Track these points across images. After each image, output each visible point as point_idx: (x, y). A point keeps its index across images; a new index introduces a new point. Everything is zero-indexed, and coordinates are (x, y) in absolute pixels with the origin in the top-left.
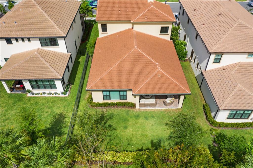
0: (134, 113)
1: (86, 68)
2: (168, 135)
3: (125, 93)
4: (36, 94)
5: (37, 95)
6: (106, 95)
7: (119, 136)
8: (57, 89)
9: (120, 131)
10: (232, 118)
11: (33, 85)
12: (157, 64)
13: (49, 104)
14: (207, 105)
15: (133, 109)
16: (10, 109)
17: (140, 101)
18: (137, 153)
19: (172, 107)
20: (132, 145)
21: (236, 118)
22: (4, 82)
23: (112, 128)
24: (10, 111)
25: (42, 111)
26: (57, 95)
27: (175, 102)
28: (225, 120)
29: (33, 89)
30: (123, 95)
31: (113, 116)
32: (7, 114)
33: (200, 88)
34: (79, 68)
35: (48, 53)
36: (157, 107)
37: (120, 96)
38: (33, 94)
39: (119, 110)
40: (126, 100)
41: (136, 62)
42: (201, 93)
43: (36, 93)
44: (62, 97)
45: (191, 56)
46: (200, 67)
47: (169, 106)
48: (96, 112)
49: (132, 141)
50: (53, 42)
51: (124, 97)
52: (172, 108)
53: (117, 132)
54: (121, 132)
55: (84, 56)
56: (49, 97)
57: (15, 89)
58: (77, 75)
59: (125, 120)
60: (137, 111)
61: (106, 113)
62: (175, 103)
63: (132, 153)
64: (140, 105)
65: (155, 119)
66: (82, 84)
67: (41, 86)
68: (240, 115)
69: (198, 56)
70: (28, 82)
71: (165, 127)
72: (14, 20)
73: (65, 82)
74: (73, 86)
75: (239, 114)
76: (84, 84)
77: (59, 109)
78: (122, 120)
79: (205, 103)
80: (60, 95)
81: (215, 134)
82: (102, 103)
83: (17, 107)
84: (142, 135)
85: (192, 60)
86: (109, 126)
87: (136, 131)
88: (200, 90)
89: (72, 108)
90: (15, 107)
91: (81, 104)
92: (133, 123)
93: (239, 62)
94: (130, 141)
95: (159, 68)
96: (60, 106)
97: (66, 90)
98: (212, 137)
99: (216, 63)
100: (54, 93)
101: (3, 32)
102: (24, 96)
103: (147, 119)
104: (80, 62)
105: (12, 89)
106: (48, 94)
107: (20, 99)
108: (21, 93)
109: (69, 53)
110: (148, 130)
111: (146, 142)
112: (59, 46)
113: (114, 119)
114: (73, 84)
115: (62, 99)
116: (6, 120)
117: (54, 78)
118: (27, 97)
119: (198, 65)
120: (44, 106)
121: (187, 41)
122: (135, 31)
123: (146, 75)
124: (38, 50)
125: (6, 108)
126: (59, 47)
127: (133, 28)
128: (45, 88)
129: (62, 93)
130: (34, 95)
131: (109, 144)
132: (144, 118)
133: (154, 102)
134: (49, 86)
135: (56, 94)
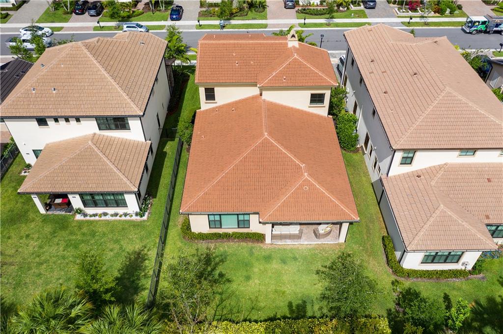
0: (262, 252)
1: (178, 166)
2: (320, 292)
3: (246, 217)
4: (91, 216)
5: (93, 218)
6: (215, 221)
7: (237, 293)
8: (127, 207)
9: (239, 285)
10: (430, 261)
11: (86, 201)
12: (303, 166)
13: (115, 235)
14: (389, 238)
15: (261, 245)
16: (48, 245)
17: (273, 229)
18: (267, 324)
19: (329, 241)
20: (259, 310)
21: (437, 261)
22: (36, 196)
23: (225, 279)
24: (46, 248)
25: (103, 247)
26: (128, 218)
27: (333, 231)
28: (419, 265)
29: (85, 207)
30: (244, 220)
31: (226, 258)
32: (43, 253)
33: (379, 204)
34: (164, 166)
35: (110, 142)
36: (302, 240)
37: (238, 221)
38: (85, 215)
39: (236, 245)
40: (249, 228)
41: (266, 163)
42: (380, 214)
43: (91, 213)
44: (137, 222)
45: (365, 143)
46: (379, 168)
47: (324, 238)
48: (197, 250)
49: (259, 302)
50: (120, 123)
51: (246, 224)
52: (329, 243)
53: (234, 286)
54: (241, 285)
55: (174, 140)
56: (115, 221)
57: (53, 206)
58: (162, 180)
59: (246, 265)
60: (268, 248)
61: (214, 250)
62: (334, 234)
63: (259, 324)
64: (273, 237)
65: (299, 262)
66: (171, 197)
67: (100, 201)
68: (444, 258)
69: (375, 148)
70: (78, 196)
71: (316, 277)
72: (52, 84)
73: (142, 194)
74: (154, 199)
75: (441, 255)
76: (175, 197)
77: (132, 243)
78: (241, 265)
79: (386, 234)
80: (132, 218)
81: (401, 291)
82: (207, 234)
83: (59, 240)
84: (276, 291)
85: (367, 152)
86: (219, 274)
87: (265, 285)
88: (379, 209)
89: (154, 242)
90: (56, 240)
91: (171, 234)
92: (260, 270)
93: (445, 163)
94: (255, 302)
95: (306, 174)
96: (134, 239)
97: (144, 208)
98: (395, 295)
99: (405, 164)
100: (122, 214)
101: (31, 106)
102: (70, 218)
103: (284, 263)
104: (166, 153)
105: (49, 207)
106: (112, 215)
107: (63, 224)
108: (63, 213)
109: (147, 141)
110: (287, 282)
111: (282, 304)
112: (130, 129)
113: (228, 262)
114: (155, 196)
115: (136, 225)
116: (42, 264)
117: (124, 190)
118: (75, 221)
119: (376, 163)
120: (105, 239)
121: (359, 115)
122: (264, 101)
123: (283, 186)
124: (94, 137)
125: (40, 241)
126: (130, 132)
127: (261, 95)
128: (107, 206)
129: (137, 214)
130: (88, 218)
131: (220, 307)
132: (280, 261)
133: (298, 232)
134: (114, 201)
135: (126, 215)
